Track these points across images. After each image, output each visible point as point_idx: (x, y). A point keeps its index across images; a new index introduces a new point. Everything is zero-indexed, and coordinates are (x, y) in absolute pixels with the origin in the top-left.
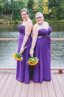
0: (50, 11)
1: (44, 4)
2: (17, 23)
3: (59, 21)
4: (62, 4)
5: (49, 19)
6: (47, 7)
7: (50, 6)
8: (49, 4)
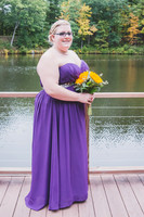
0: (95, 29)
1: (82, 14)
2: (24, 54)
3: (114, 50)
4: (119, 15)
5: (93, 45)
6: (88, 21)
7: (94, 19)
8: (92, 15)
